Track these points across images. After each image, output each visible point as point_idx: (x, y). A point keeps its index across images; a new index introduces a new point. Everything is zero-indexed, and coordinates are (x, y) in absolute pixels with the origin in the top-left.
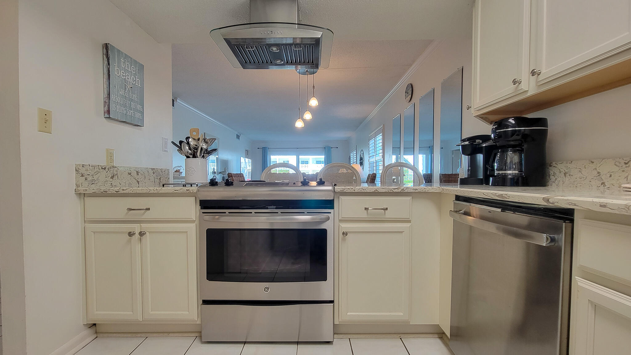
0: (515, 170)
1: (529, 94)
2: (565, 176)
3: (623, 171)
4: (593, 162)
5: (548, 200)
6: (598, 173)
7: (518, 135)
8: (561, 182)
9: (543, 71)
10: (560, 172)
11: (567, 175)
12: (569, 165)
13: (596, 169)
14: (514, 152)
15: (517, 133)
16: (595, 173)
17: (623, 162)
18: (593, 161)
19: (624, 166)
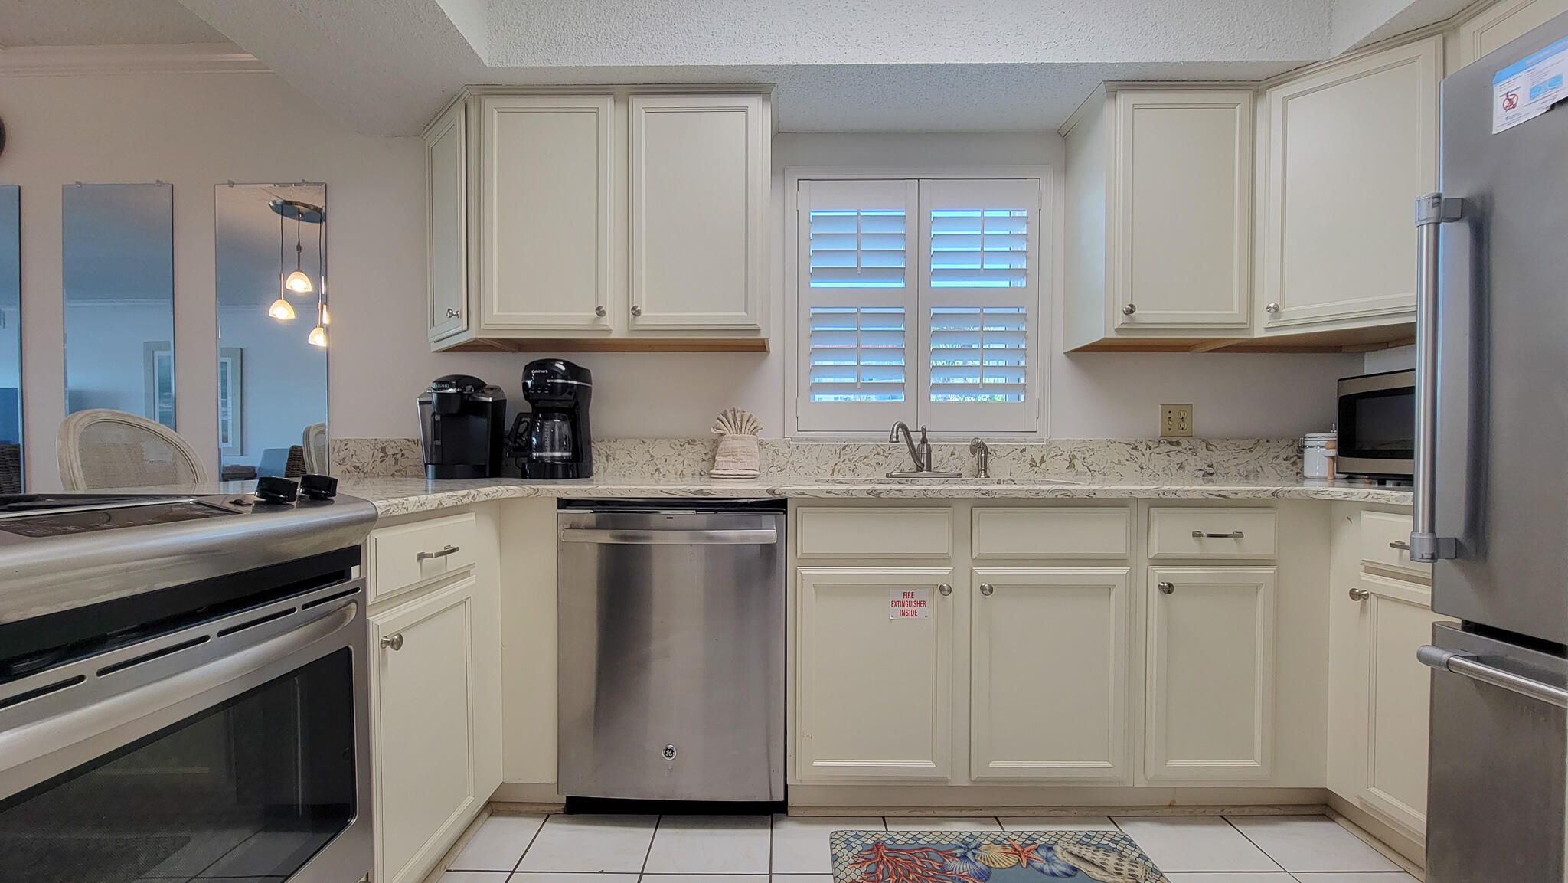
0: (565, 450)
1: (612, 336)
2: (607, 460)
3: (679, 455)
4: (645, 443)
5: (773, 492)
6: (652, 456)
7: (570, 393)
8: (602, 469)
9: (643, 313)
10: (600, 455)
11: (611, 459)
12: (612, 444)
13: (648, 451)
14: (563, 419)
15: (569, 390)
16: (648, 456)
17: (678, 443)
18: (645, 440)
19: (680, 448)
